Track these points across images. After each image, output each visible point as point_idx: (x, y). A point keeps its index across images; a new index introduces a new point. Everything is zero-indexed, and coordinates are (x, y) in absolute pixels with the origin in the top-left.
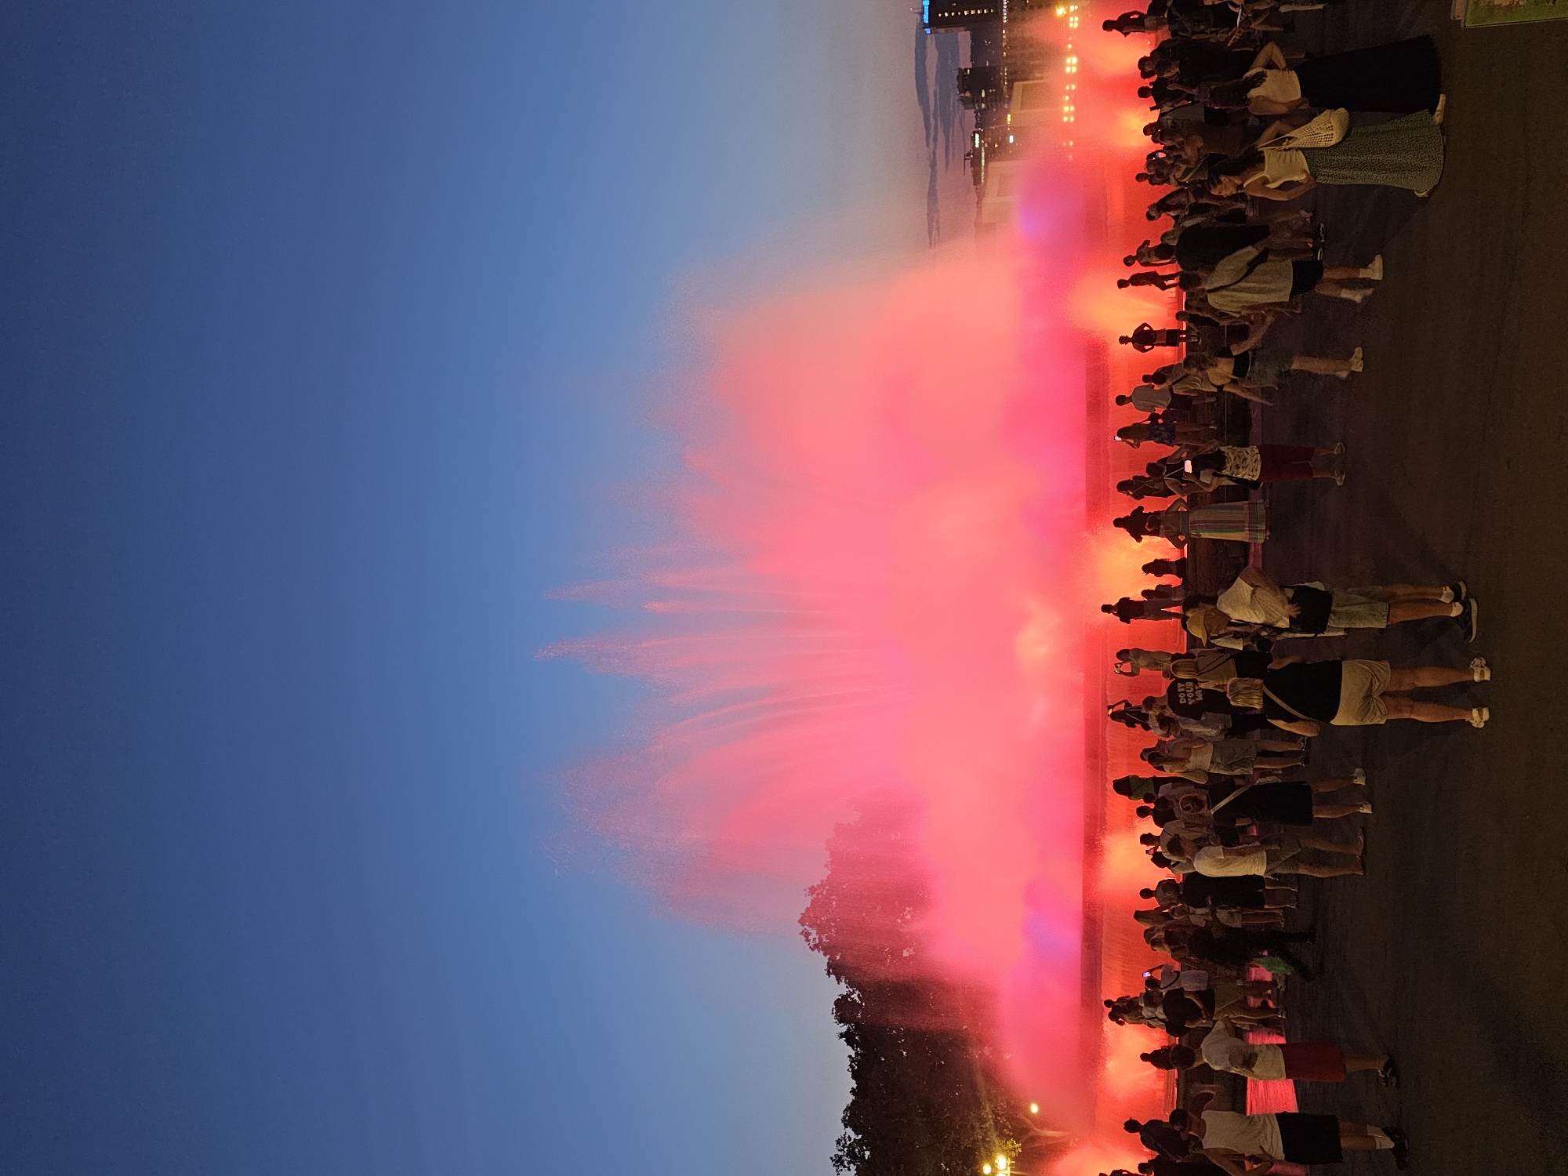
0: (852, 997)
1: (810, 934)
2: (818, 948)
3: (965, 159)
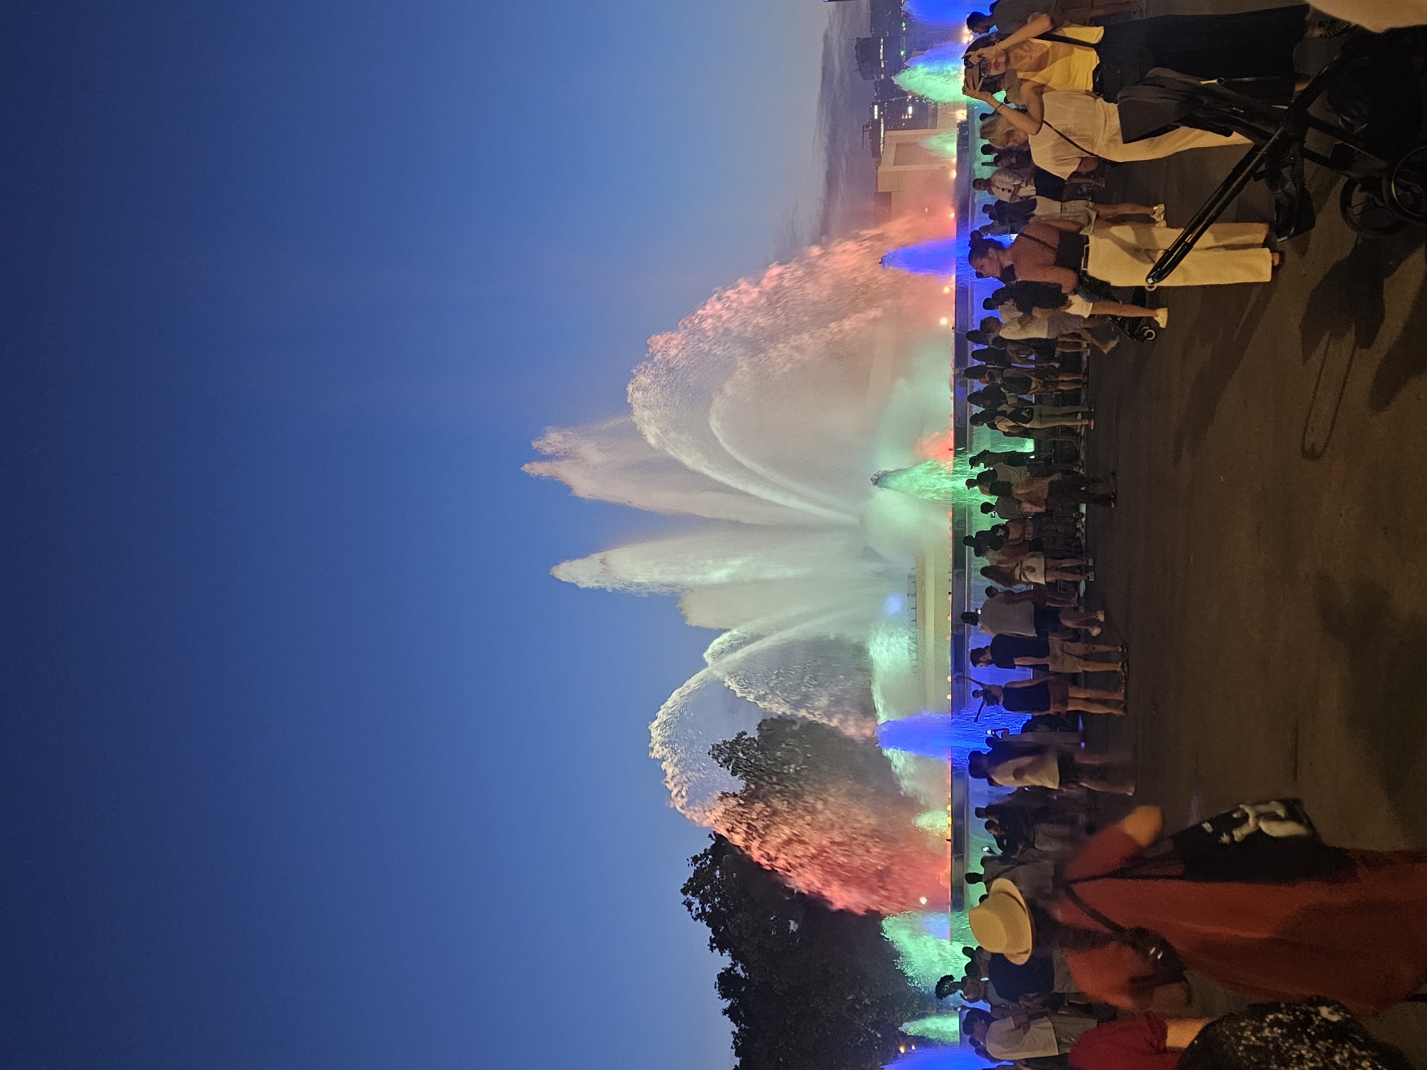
0: (735, 969)
1: (692, 904)
2: (701, 920)
3: (863, 131)
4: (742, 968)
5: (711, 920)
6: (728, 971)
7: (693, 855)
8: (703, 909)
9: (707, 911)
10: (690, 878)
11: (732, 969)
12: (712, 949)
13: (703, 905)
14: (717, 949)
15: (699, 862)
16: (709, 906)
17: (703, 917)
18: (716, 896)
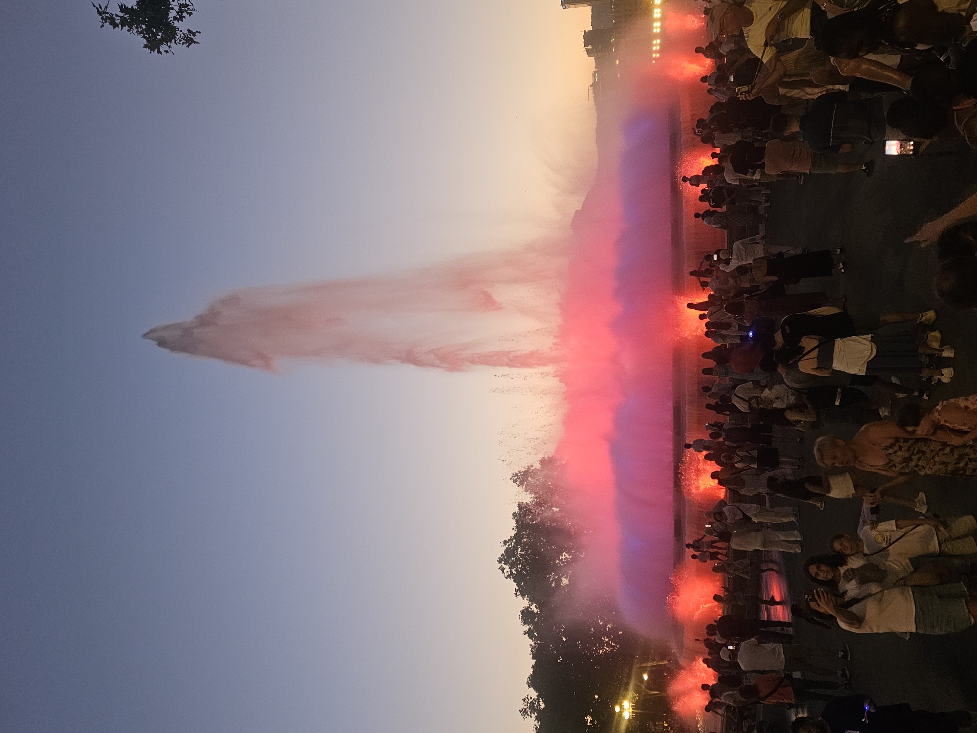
0: (531, 607)
1: (505, 569)
4: (536, 606)
5: (517, 578)
6: (527, 609)
7: (504, 540)
8: (511, 572)
9: (514, 572)
10: (502, 554)
11: (529, 607)
12: (517, 596)
13: (511, 570)
14: (520, 596)
15: (508, 544)
16: (515, 570)
17: (511, 577)
18: (519, 564)
